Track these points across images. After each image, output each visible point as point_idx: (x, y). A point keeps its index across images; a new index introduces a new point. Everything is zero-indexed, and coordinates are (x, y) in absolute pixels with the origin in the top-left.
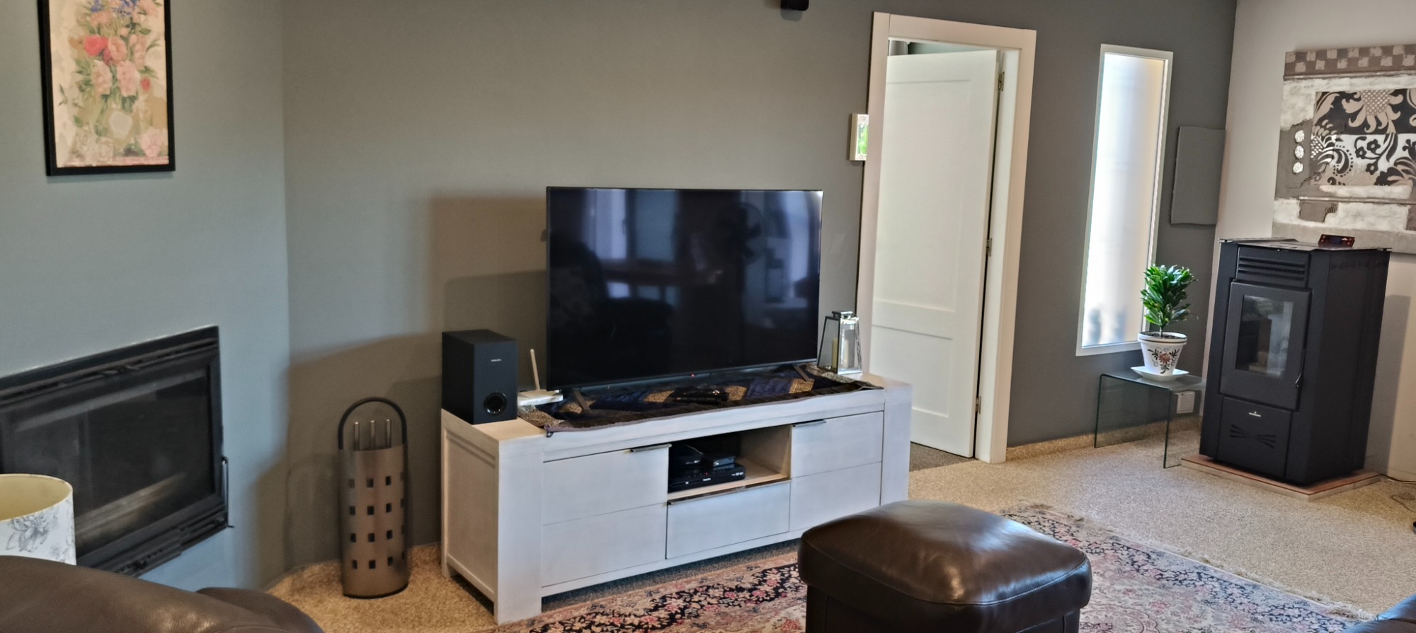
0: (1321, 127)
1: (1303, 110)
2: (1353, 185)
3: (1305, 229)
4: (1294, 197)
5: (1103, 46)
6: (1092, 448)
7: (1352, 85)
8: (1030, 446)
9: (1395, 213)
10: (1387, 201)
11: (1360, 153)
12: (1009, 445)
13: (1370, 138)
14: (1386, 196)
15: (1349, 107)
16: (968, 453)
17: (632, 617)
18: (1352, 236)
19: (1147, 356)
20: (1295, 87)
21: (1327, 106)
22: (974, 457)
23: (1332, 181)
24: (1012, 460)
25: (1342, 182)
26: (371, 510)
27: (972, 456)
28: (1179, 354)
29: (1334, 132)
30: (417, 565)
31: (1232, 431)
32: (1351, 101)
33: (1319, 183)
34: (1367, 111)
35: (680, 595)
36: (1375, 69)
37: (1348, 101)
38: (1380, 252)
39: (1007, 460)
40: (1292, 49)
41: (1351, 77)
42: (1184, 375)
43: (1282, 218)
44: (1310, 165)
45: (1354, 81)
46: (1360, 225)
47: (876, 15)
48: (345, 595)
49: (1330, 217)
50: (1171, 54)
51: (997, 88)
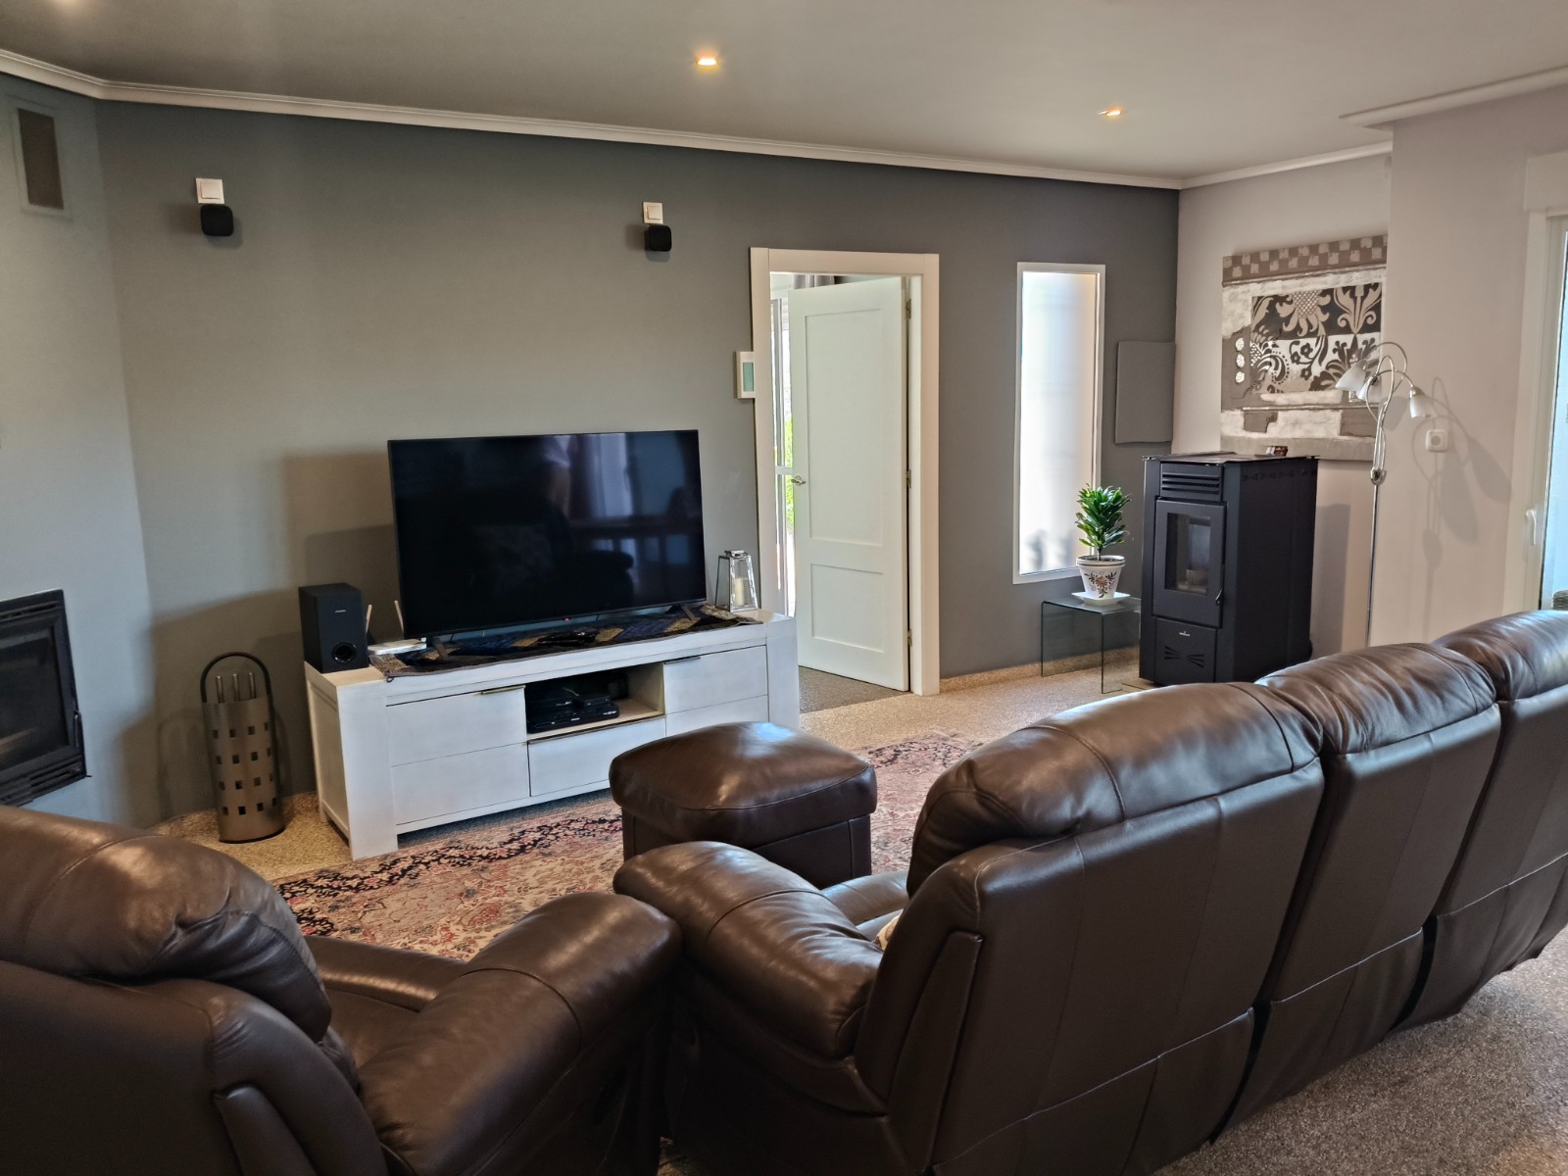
0: (1259, 333)
1: (1241, 316)
2: (1291, 392)
3: (1250, 441)
4: (1238, 408)
5: (1019, 264)
6: (1039, 678)
7: (1284, 287)
8: (967, 678)
9: (1329, 419)
10: (1321, 407)
11: (1295, 358)
12: (941, 677)
13: (1303, 342)
14: (1321, 402)
15: (1283, 311)
16: (901, 686)
17: (484, 849)
18: (1285, 445)
19: (1086, 581)
20: (1233, 293)
21: (1263, 311)
22: (910, 690)
23: (1271, 389)
24: (947, 691)
25: (1280, 389)
26: (236, 760)
27: (907, 689)
28: (1117, 577)
29: (1270, 338)
30: (299, 813)
31: (1167, 653)
32: (1284, 304)
33: (1260, 392)
34: (1299, 314)
35: (540, 828)
36: (1303, 270)
37: (1281, 305)
38: (1309, 460)
39: (941, 692)
40: (1230, 253)
41: (1283, 280)
42: (1127, 598)
43: (1229, 431)
44: (1251, 374)
45: (1287, 283)
46: (1299, 433)
47: (754, 250)
48: (221, 841)
49: (1272, 427)
50: (1103, 267)
51: (904, 316)
